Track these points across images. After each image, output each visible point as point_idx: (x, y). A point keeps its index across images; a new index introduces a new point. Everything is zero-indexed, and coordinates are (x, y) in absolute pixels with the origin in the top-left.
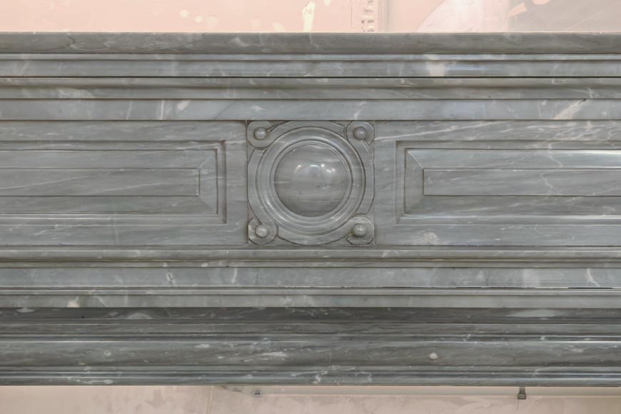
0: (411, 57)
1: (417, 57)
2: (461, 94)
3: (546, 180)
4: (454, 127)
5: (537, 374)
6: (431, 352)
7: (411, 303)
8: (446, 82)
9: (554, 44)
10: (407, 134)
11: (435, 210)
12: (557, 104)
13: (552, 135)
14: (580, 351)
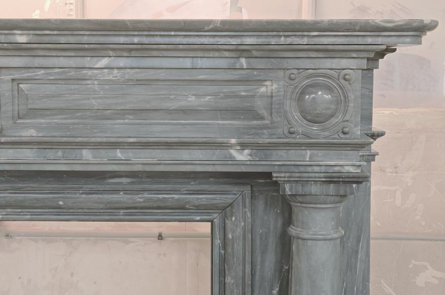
0: (6, 32)
1: (10, 32)
2: (41, 53)
3: (93, 101)
4: (42, 71)
5: (122, 214)
6: (59, 201)
7: (22, 168)
8: (29, 46)
9: (79, 26)
10: (17, 75)
11: (35, 117)
12: (96, 59)
13: (95, 77)
14: (141, 200)
